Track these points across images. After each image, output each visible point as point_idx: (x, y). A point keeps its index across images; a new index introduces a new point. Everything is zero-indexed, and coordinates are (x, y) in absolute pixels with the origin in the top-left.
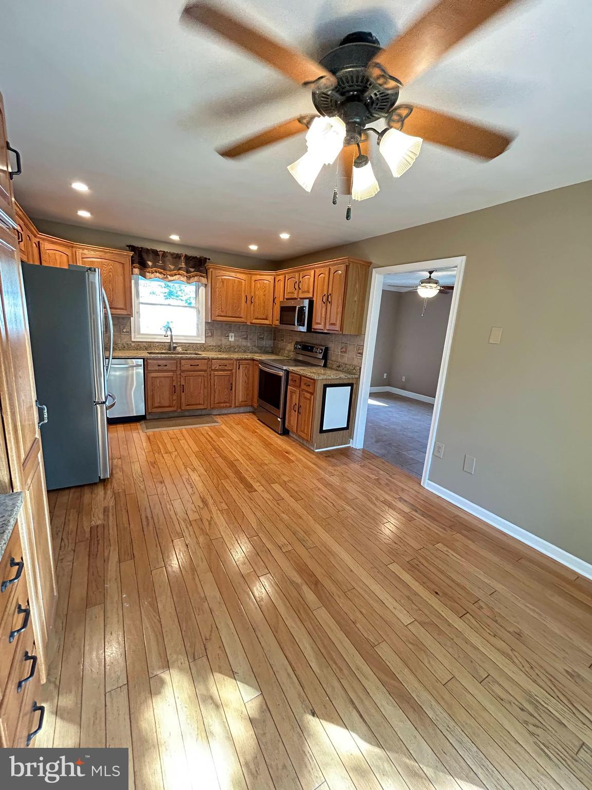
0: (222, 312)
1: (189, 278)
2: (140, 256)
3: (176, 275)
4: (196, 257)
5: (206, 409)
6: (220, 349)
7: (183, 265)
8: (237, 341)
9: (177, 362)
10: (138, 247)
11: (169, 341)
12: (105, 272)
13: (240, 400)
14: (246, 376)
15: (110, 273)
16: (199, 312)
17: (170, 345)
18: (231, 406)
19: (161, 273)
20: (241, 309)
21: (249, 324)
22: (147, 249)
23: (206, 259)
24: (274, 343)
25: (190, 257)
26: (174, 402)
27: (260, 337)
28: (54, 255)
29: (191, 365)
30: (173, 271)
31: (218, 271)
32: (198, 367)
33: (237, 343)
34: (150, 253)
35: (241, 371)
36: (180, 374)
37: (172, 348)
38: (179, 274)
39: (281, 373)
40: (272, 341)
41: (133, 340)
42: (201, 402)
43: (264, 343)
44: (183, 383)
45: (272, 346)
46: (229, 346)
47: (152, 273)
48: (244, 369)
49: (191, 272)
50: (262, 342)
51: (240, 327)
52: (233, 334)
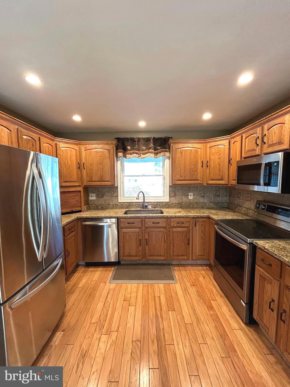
0: (181, 177)
1: (156, 154)
2: (123, 144)
3: (147, 153)
4: (162, 138)
5: (166, 260)
6: (181, 206)
7: (152, 145)
8: (196, 199)
9: (142, 221)
10: (121, 138)
11: (143, 201)
12: (98, 157)
13: (197, 255)
14: (203, 232)
15: (101, 158)
16: (164, 179)
17: (143, 204)
18: (188, 259)
19: (137, 153)
20: (197, 174)
21: (205, 185)
22: (128, 138)
23: (169, 137)
24: (229, 199)
25: (158, 138)
26: (140, 253)
27: (216, 194)
28: (66, 150)
29: (153, 223)
30: (145, 150)
31: (176, 145)
32: (158, 224)
33: (196, 201)
34: (129, 141)
35: (198, 228)
36: (145, 230)
37: (144, 207)
38: (149, 152)
39: (244, 247)
40: (228, 198)
41: (119, 201)
42: (161, 254)
43: (219, 199)
44: (147, 237)
45: (228, 201)
46: (188, 203)
47: (131, 154)
48: (200, 226)
49: (158, 150)
50: (218, 199)
51: (198, 187)
52: (192, 194)
